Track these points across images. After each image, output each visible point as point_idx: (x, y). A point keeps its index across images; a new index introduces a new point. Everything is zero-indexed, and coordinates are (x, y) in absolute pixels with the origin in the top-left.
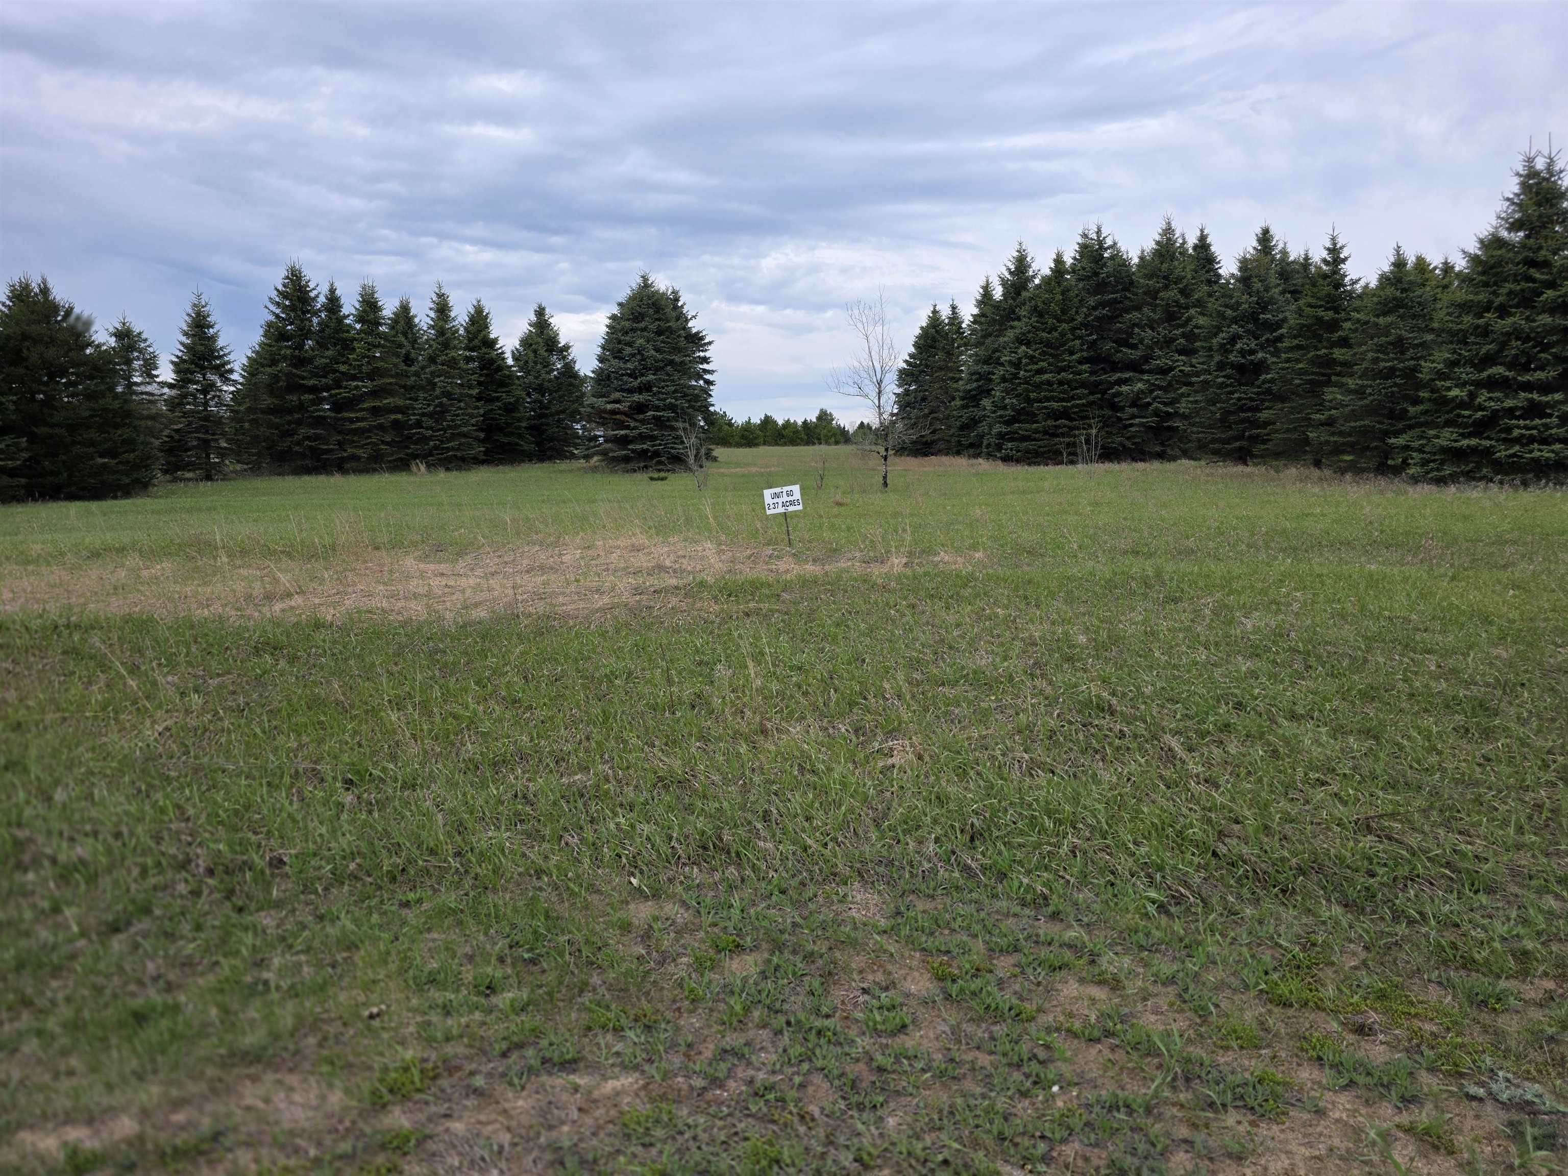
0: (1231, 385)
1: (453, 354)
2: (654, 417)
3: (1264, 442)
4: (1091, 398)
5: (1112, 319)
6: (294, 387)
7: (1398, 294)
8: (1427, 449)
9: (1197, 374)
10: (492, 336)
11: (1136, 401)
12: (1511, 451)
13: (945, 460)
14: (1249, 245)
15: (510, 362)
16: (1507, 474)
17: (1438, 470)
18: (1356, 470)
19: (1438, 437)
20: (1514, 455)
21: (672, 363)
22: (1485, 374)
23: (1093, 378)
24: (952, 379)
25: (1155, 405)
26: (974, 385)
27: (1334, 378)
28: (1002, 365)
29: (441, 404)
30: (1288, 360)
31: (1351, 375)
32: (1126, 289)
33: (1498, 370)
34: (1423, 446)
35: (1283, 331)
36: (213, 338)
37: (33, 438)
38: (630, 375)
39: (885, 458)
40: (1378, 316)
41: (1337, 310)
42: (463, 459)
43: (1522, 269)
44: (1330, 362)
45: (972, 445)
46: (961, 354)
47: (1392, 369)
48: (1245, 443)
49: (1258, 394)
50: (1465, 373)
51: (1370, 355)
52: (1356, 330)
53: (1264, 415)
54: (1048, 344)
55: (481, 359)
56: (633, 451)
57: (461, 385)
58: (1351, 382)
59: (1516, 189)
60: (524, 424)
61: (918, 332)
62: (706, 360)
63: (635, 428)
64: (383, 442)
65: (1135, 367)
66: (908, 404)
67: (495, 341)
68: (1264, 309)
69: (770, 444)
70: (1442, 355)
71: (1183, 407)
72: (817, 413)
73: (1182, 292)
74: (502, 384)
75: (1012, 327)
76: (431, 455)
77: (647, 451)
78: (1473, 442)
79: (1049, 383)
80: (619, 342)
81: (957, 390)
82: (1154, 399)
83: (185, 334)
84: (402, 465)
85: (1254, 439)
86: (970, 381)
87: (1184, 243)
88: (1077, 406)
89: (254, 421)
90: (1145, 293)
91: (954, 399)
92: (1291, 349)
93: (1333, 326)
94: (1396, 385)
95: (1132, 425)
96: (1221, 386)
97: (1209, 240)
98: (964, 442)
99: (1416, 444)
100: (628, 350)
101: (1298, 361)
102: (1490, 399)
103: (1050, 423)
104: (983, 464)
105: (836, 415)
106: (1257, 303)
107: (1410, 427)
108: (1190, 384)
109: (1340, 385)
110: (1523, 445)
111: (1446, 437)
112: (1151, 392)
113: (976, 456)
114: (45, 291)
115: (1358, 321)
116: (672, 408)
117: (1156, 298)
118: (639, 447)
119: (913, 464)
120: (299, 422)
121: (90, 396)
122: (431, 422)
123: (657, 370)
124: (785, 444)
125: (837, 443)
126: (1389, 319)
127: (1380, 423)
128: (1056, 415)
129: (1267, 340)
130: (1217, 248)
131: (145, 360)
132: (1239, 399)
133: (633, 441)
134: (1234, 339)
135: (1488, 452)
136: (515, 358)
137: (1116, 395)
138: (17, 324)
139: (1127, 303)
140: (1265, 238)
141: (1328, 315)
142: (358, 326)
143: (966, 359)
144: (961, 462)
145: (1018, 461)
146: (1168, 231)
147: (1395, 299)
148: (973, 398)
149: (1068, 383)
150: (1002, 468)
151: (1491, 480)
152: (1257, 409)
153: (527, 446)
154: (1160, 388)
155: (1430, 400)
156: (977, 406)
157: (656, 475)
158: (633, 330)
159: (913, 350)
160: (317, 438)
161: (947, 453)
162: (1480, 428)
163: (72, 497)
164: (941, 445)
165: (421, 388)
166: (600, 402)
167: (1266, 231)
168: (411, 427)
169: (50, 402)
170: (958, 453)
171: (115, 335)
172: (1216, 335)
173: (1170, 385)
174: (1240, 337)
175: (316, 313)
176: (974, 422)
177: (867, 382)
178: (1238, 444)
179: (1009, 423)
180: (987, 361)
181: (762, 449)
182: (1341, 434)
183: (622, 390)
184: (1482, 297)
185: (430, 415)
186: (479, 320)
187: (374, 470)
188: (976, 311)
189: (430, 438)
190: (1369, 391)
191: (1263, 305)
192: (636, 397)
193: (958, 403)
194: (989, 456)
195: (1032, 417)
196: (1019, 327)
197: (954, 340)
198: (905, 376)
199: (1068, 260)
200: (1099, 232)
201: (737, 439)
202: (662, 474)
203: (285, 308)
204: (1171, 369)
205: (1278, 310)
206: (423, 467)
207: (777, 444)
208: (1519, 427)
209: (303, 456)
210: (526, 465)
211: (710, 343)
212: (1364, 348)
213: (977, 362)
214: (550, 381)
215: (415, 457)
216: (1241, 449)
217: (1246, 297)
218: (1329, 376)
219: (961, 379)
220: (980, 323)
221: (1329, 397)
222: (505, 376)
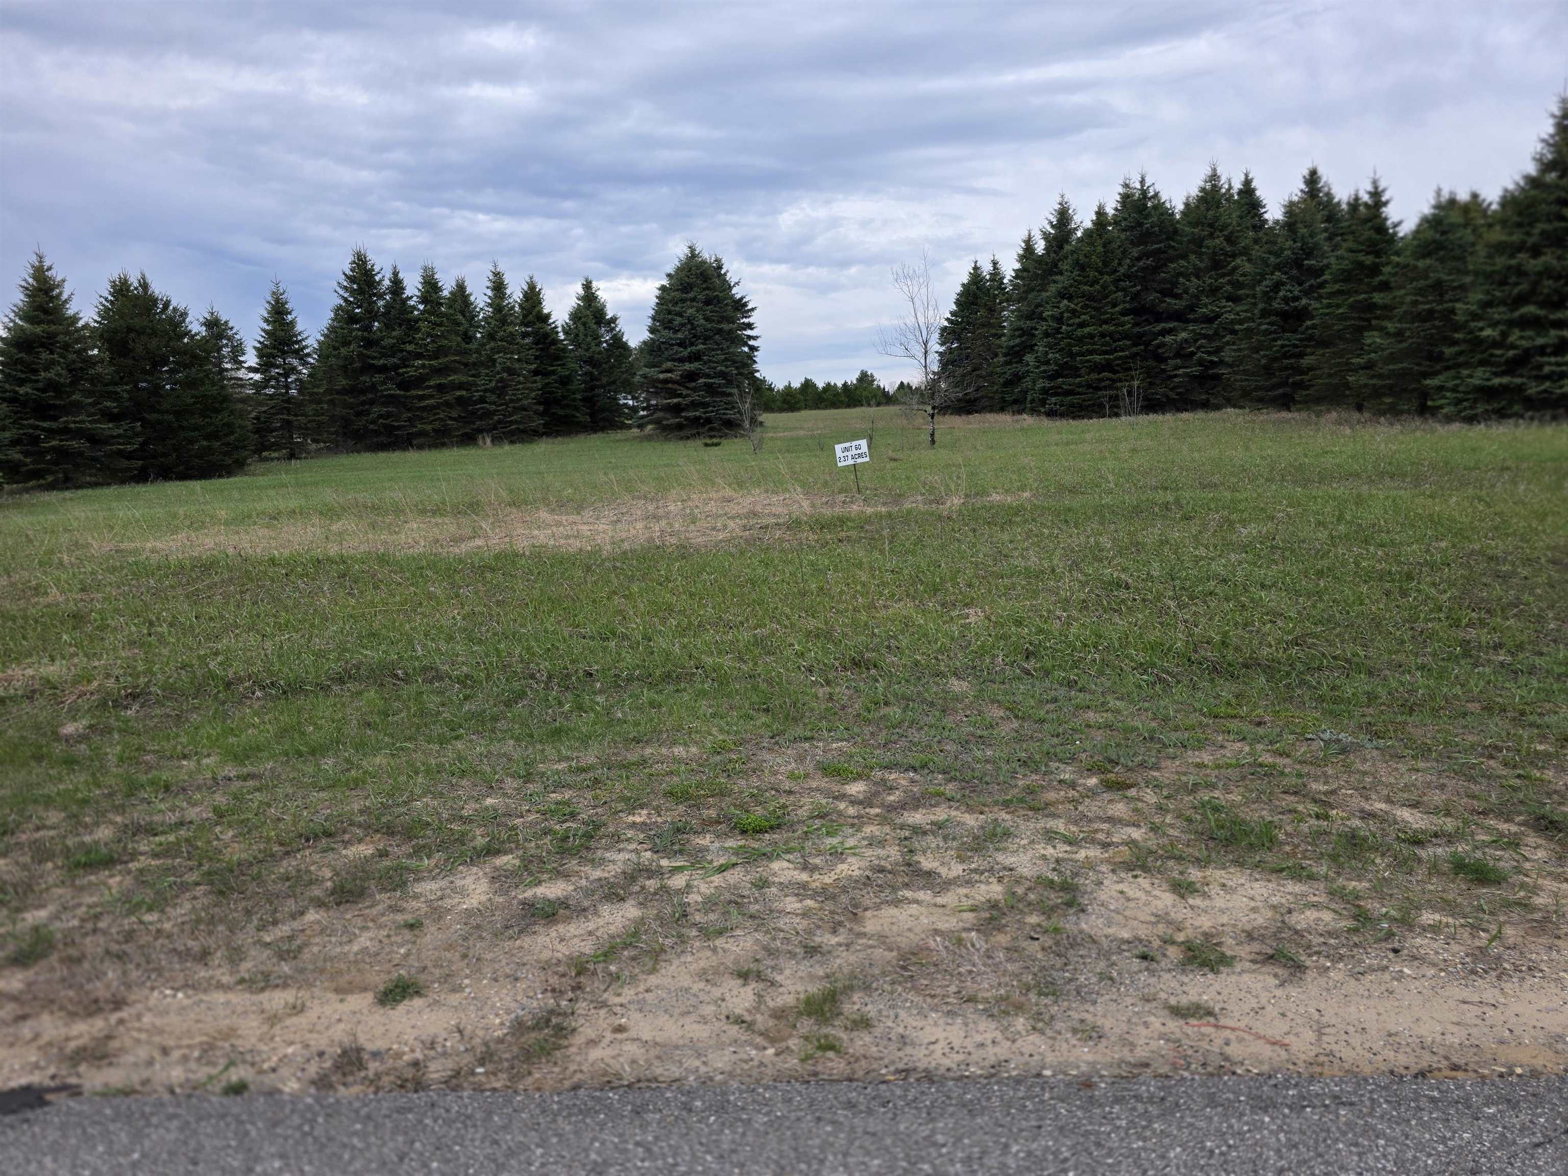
0: (1275, 332)
1: (510, 329)
2: (705, 384)
3: (1307, 388)
4: (1135, 350)
5: (1156, 269)
6: (368, 368)
7: (1438, 236)
8: (1461, 389)
9: (1241, 322)
10: (546, 311)
11: (1181, 353)
12: (1542, 388)
13: (990, 417)
14: (1295, 189)
15: (562, 336)
16: (1538, 410)
17: (1471, 408)
18: (1394, 412)
19: (1470, 376)
20: (1545, 391)
21: (720, 331)
22: (1517, 314)
23: (1137, 329)
24: (994, 335)
25: (1199, 354)
26: (1018, 341)
27: (1374, 322)
28: (1045, 320)
29: (501, 380)
30: (1329, 306)
31: (1390, 319)
32: (1169, 238)
33: (1530, 309)
34: (1457, 386)
35: (1327, 277)
36: (292, 324)
37: (145, 423)
38: (680, 345)
39: (932, 416)
40: (1418, 259)
41: (1378, 254)
42: (523, 431)
43: (1555, 208)
44: (1371, 307)
45: (1016, 402)
46: (1003, 309)
47: (1431, 312)
48: (1288, 390)
49: (1300, 340)
50: (1498, 313)
51: (1408, 299)
52: (1395, 274)
53: (1306, 361)
54: (1091, 298)
55: (535, 334)
56: (686, 418)
57: (519, 360)
58: (1391, 326)
59: (1551, 130)
60: (578, 396)
61: (959, 289)
62: (750, 326)
63: (687, 396)
64: (451, 418)
65: (1180, 317)
66: (953, 362)
67: (548, 316)
68: (1309, 255)
69: (811, 408)
70: (1477, 296)
71: (1228, 355)
72: (857, 375)
73: (1229, 239)
74: (558, 358)
75: (1055, 282)
76: (495, 428)
77: (699, 418)
78: (1505, 380)
79: (1091, 336)
80: (669, 313)
81: (1000, 347)
82: (1198, 348)
83: (266, 321)
84: (469, 439)
85: (1299, 385)
86: (1013, 337)
87: (1230, 188)
88: (1120, 358)
89: (331, 402)
90: (1189, 242)
91: (996, 355)
92: (1331, 295)
93: (1375, 270)
94: (1434, 327)
95: (1176, 376)
96: (1267, 333)
97: (1253, 185)
98: (1008, 398)
99: (1450, 384)
100: (678, 320)
101: (1338, 306)
102: (1522, 337)
103: (1094, 376)
104: (1027, 420)
105: (876, 376)
106: (1302, 249)
107: (1448, 368)
108: (1234, 332)
109: (1382, 329)
110: (1554, 381)
111: (1479, 377)
112: (1196, 341)
113: (1020, 412)
114: (145, 285)
115: (1398, 264)
116: (723, 375)
117: (1201, 247)
118: (691, 414)
119: (957, 421)
120: (372, 403)
121: (190, 384)
122: (494, 398)
123: (707, 339)
124: (826, 408)
125: (878, 405)
126: (1428, 261)
127: (1419, 364)
128: (1098, 368)
129: (1311, 286)
130: (1262, 192)
131: (233, 347)
132: (1283, 346)
133: (686, 408)
134: (1277, 286)
135: (1520, 388)
136: (566, 333)
137: (1159, 346)
138: (121, 317)
139: (1171, 252)
140: (1312, 179)
141: (1369, 260)
142: (421, 307)
143: (1008, 314)
144: (1005, 419)
145: (1062, 415)
146: (1214, 177)
147: (1434, 241)
148: (1016, 354)
149: (1111, 335)
150: (1046, 422)
151: (1522, 417)
152: (1301, 355)
153: (582, 417)
154: (1205, 336)
155: (1465, 341)
156: (1021, 361)
157: (709, 441)
158: (683, 301)
159: (954, 307)
160: (389, 415)
161: (991, 409)
162: (1512, 366)
163: (184, 476)
164: (985, 402)
165: (482, 364)
166: (652, 372)
167: (1313, 173)
168: (476, 403)
169: (156, 389)
170: (1002, 410)
171: (205, 324)
172: (1260, 282)
173: (1216, 333)
174: (1283, 284)
175: (381, 296)
176: (1017, 379)
177: (913, 343)
178: (1281, 391)
179: (1052, 378)
180: (1030, 317)
181: (805, 414)
182: (1380, 376)
183: (674, 360)
184: (1516, 238)
185: (492, 391)
186: (532, 296)
187: (443, 445)
188: (1018, 266)
189: (494, 412)
190: (1408, 334)
191: (1309, 251)
192: (687, 366)
193: (1001, 359)
194: (1034, 411)
195: (1075, 371)
196: (1062, 281)
197: (995, 296)
198: (946, 334)
199: (1110, 211)
200: (1142, 182)
201: (779, 404)
202: (715, 440)
203: (352, 292)
204: (1218, 316)
205: (1323, 256)
206: (488, 441)
207: (817, 407)
208: (1549, 364)
209: (377, 433)
210: (582, 437)
211: (753, 309)
212: (1402, 292)
213: (1019, 318)
214: (600, 353)
215: (480, 431)
216: (1284, 395)
217: (1290, 243)
218: (1368, 320)
219: (1003, 335)
220: (1022, 278)
221: (1369, 341)
222: (558, 349)
